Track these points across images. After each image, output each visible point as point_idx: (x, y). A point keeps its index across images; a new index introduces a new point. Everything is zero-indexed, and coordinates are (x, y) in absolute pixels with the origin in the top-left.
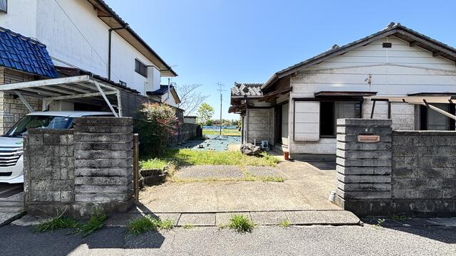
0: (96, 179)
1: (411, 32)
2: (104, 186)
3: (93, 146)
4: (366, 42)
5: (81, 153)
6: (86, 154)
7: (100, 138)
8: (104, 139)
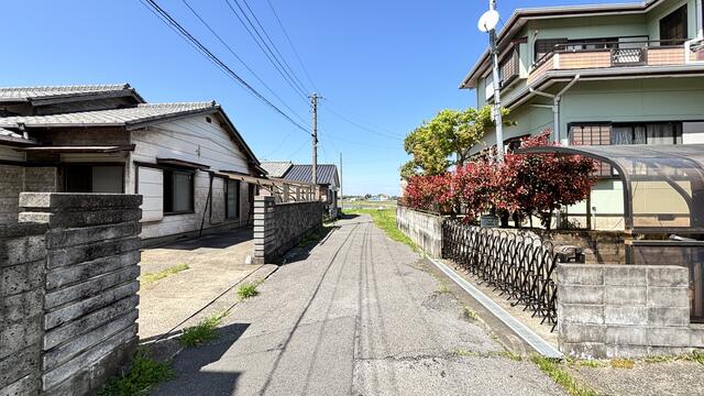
0: (93, 317)
1: (228, 120)
2: (103, 326)
3: (91, 252)
4: (195, 113)
5: (62, 274)
6: (75, 272)
7: (103, 235)
8: (110, 235)
